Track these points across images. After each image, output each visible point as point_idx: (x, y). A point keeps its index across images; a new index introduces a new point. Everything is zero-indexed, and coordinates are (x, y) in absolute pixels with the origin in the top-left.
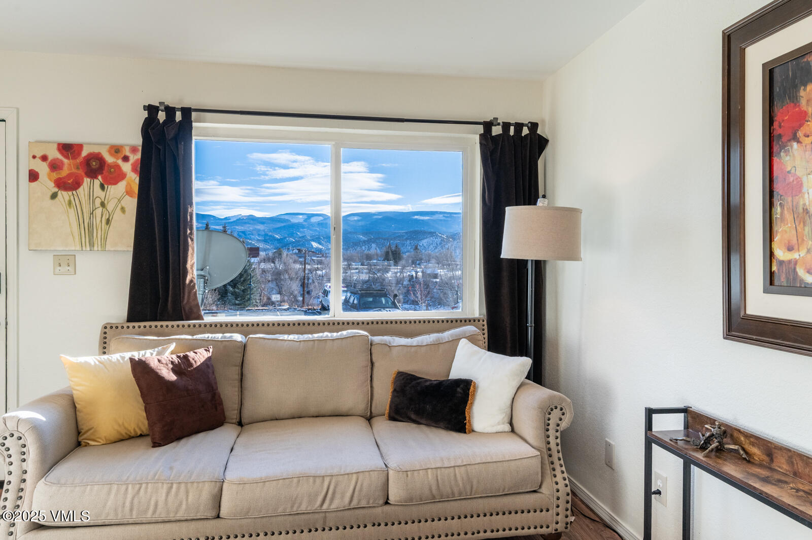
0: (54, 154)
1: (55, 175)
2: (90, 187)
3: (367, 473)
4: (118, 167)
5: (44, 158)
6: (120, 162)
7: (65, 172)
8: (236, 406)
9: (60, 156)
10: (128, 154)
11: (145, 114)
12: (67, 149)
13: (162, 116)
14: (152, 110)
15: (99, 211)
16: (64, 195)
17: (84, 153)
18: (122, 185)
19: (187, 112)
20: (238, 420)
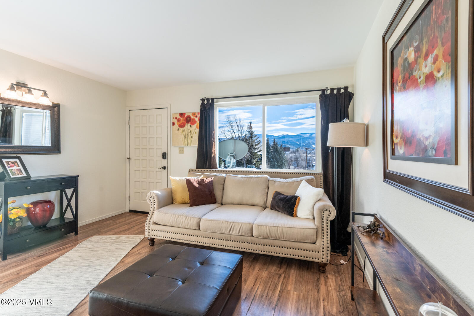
0: (178, 117)
1: (179, 123)
2: (187, 126)
3: (245, 224)
4: (194, 119)
5: (176, 118)
6: (195, 118)
7: (181, 122)
8: (221, 198)
9: (180, 117)
10: (197, 115)
11: (201, 102)
12: (182, 115)
13: (206, 102)
14: (203, 100)
15: (189, 134)
16: (181, 129)
17: (186, 116)
18: (195, 125)
19: (213, 99)
20: (221, 203)
